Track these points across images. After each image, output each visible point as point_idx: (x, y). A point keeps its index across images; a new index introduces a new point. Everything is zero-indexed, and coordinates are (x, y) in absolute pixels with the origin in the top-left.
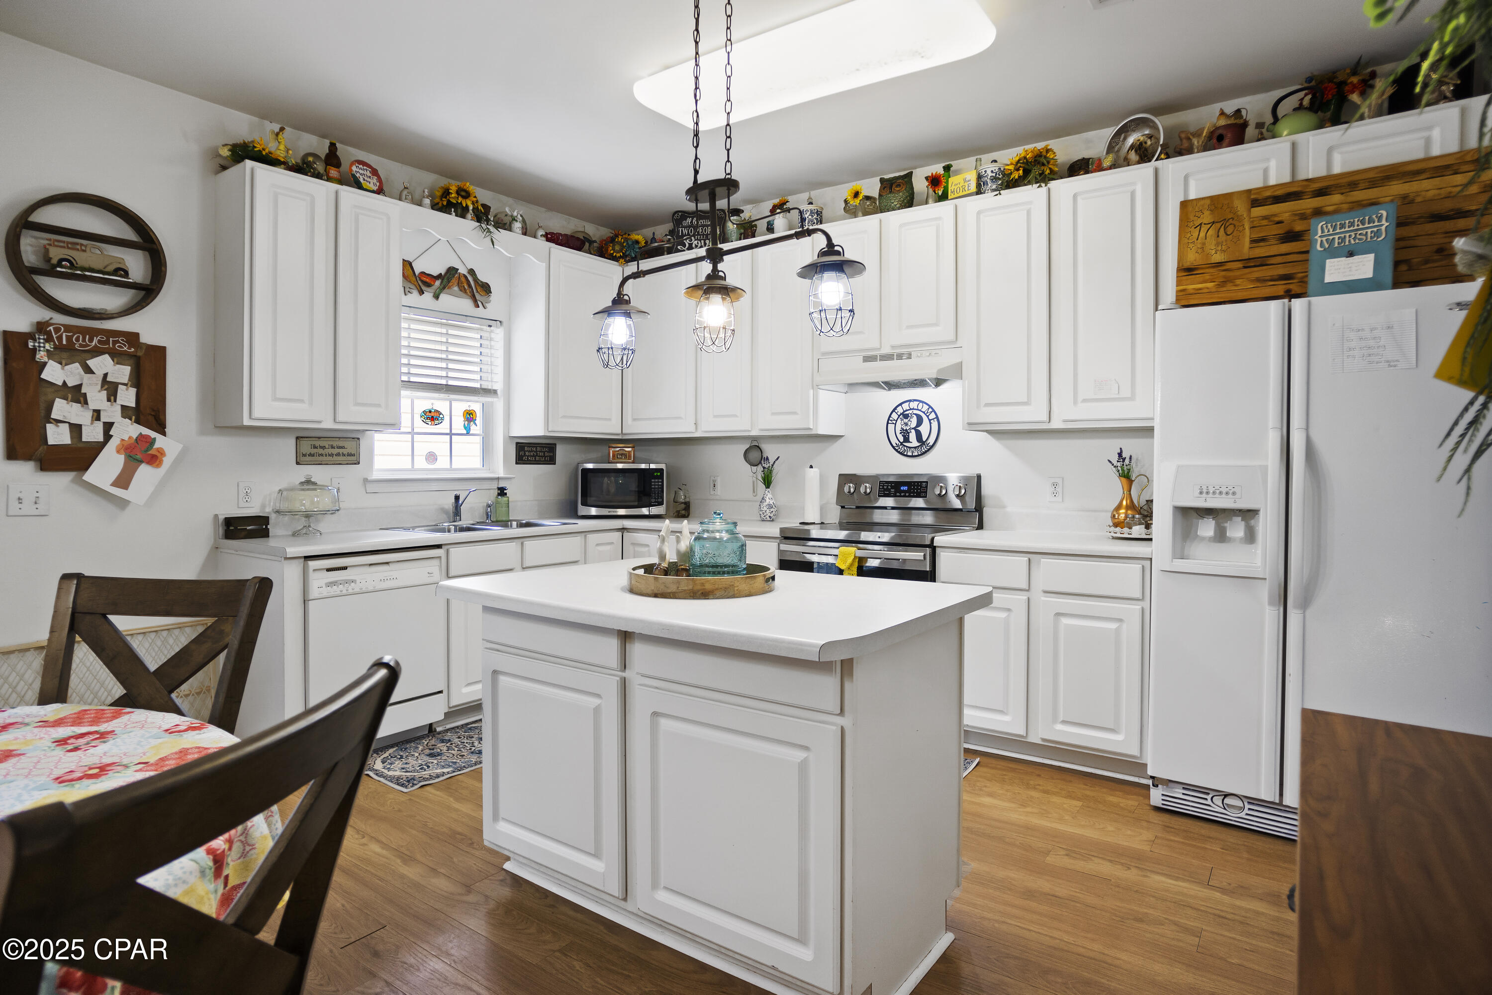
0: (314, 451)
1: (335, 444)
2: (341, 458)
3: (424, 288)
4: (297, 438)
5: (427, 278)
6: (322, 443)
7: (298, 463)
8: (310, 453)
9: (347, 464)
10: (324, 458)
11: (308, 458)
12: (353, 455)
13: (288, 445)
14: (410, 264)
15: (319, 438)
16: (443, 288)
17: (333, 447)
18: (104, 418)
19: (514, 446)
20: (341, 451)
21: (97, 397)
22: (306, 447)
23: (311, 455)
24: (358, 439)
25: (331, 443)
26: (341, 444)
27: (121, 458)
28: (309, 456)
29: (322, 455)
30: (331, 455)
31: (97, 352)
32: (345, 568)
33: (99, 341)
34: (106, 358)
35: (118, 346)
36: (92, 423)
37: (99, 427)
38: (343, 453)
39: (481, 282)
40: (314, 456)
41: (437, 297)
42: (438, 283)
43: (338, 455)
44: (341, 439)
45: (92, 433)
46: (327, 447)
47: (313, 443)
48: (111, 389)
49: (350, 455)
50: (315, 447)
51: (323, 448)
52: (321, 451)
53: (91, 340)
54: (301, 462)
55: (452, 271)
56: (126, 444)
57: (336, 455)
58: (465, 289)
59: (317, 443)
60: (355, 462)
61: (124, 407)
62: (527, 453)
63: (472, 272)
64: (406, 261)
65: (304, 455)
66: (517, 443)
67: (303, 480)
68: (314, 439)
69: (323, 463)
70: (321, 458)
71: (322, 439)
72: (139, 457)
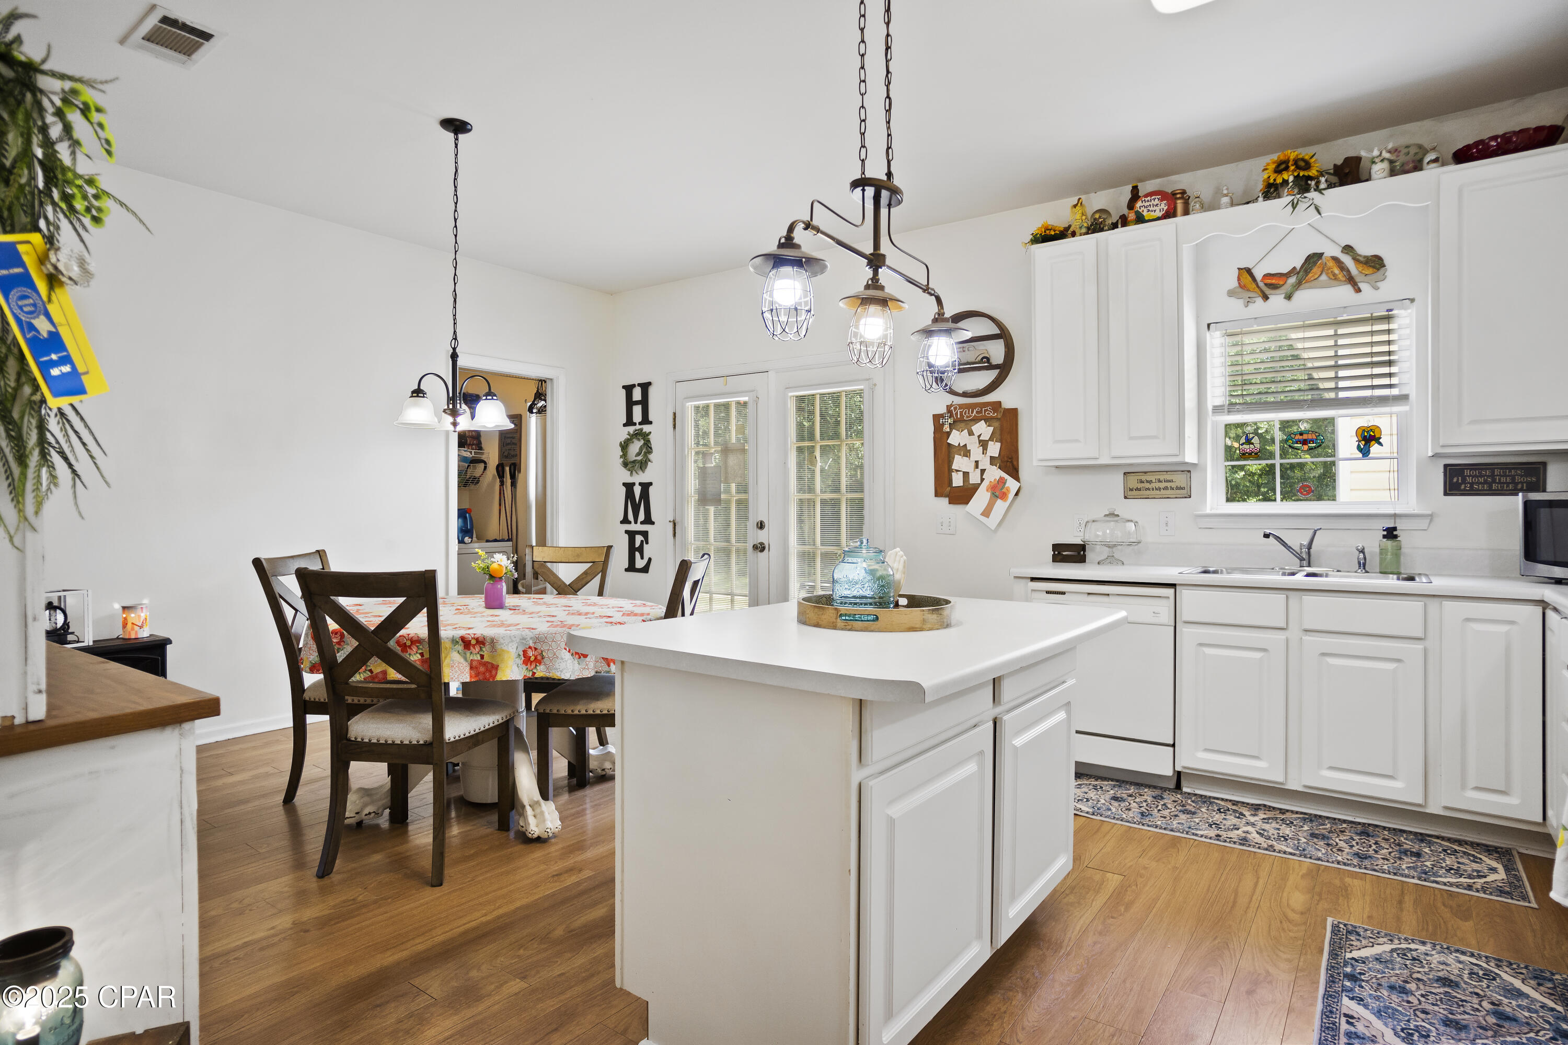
0: (1140, 485)
1: (1162, 478)
2: (1169, 492)
3: (1267, 291)
4: (1125, 474)
5: (1272, 279)
6: (1149, 478)
7: (1126, 498)
8: (1137, 488)
9: (1176, 498)
10: (1151, 492)
11: (1134, 493)
12: (1183, 488)
13: (1117, 481)
14: (1249, 271)
15: (1145, 473)
16: (1298, 285)
17: (1160, 481)
18: (981, 467)
19: (1442, 470)
20: (1169, 485)
21: (976, 451)
22: (1133, 482)
23: (1138, 489)
24: (1189, 471)
25: (1158, 477)
26: (1168, 477)
27: (988, 495)
28: (1136, 490)
29: (1148, 489)
30: (1159, 489)
31: (976, 420)
32: (1063, 593)
33: (977, 412)
34: (982, 423)
35: (988, 414)
36: (974, 470)
37: (978, 471)
38: (1171, 487)
39: (1365, 257)
40: (1140, 490)
41: (1289, 297)
42: (1292, 280)
43: (1166, 488)
44: (1169, 473)
45: (974, 478)
46: (1154, 481)
47: (1139, 478)
48: (984, 444)
49: (1178, 488)
50: (1142, 482)
51: (1150, 482)
52: (1147, 485)
53: (972, 412)
54: (1128, 497)
55: (1313, 259)
56: (992, 484)
57: (1163, 489)
58: (1334, 275)
59: (1144, 478)
60: (1186, 495)
61: (991, 457)
62: (1469, 480)
63: (1348, 249)
64: (1242, 269)
65: (1131, 490)
66: (1446, 466)
67: (1107, 513)
68: (1141, 474)
69: (1150, 497)
70: (1148, 492)
71: (1148, 474)
72: (997, 494)
